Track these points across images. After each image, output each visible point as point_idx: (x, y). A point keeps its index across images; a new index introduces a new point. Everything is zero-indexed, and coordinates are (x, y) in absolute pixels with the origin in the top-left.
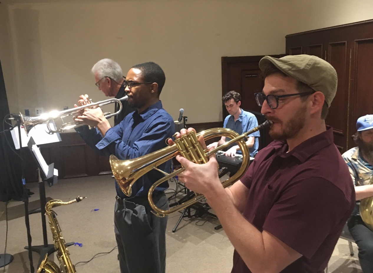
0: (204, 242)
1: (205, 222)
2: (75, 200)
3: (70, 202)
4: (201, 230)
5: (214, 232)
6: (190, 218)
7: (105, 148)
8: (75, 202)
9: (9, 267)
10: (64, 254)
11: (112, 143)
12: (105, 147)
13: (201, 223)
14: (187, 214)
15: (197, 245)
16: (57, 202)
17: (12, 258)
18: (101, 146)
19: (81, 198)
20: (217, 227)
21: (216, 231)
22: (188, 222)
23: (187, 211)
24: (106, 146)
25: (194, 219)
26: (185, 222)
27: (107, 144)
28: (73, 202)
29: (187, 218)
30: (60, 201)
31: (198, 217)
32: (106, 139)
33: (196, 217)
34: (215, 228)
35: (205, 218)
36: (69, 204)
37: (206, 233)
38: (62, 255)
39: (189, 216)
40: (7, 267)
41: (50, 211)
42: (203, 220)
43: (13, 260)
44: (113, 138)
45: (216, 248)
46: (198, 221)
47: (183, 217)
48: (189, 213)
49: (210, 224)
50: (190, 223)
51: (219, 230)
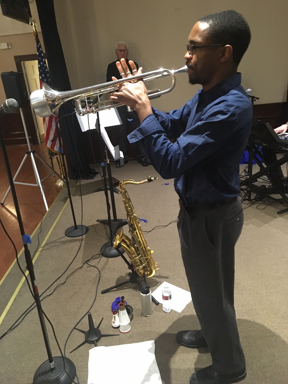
0: (266, 225)
1: (266, 206)
2: (147, 180)
3: (142, 182)
4: (263, 214)
5: (277, 216)
6: (250, 202)
7: (137, 142)
8: (146, 182)
9: (86, 237)
10: (137, 230)
11: (147, 136)
12: (137, 140)
13: (263, 206)
14: (247, 198)
15: (259, 228)
16: (130, 181)
17: (87, 229)
18: (133, 138)
19: (152, 178)
20: (280, 211)
21: (278, 215)
22: (248, 205)
23: (248, 195)
24: (140, 139)
25: (255, 202)
26: (245, 205)
27: (140, 137)
28: (144, 182)
29: (246, 202)
30: (133, 181)
31: (258, 201)
32: (141, 131)
33: (256, 201)
34: (278, 213)
35: (266, 202)
36: (141, 184)
37: (268, 217)
38: (136, 230)
39: (249, 199)
40: (84, 236)
41: (124, 190)
42: (264, 204)
43: (88, 231)
44: (151, 129)
45: (280, 232)
46: (259, 204)
47: (244, 200)
48: (250, 197)
49: (272, 208)
50: (250, 206)
51: (282, 214)
